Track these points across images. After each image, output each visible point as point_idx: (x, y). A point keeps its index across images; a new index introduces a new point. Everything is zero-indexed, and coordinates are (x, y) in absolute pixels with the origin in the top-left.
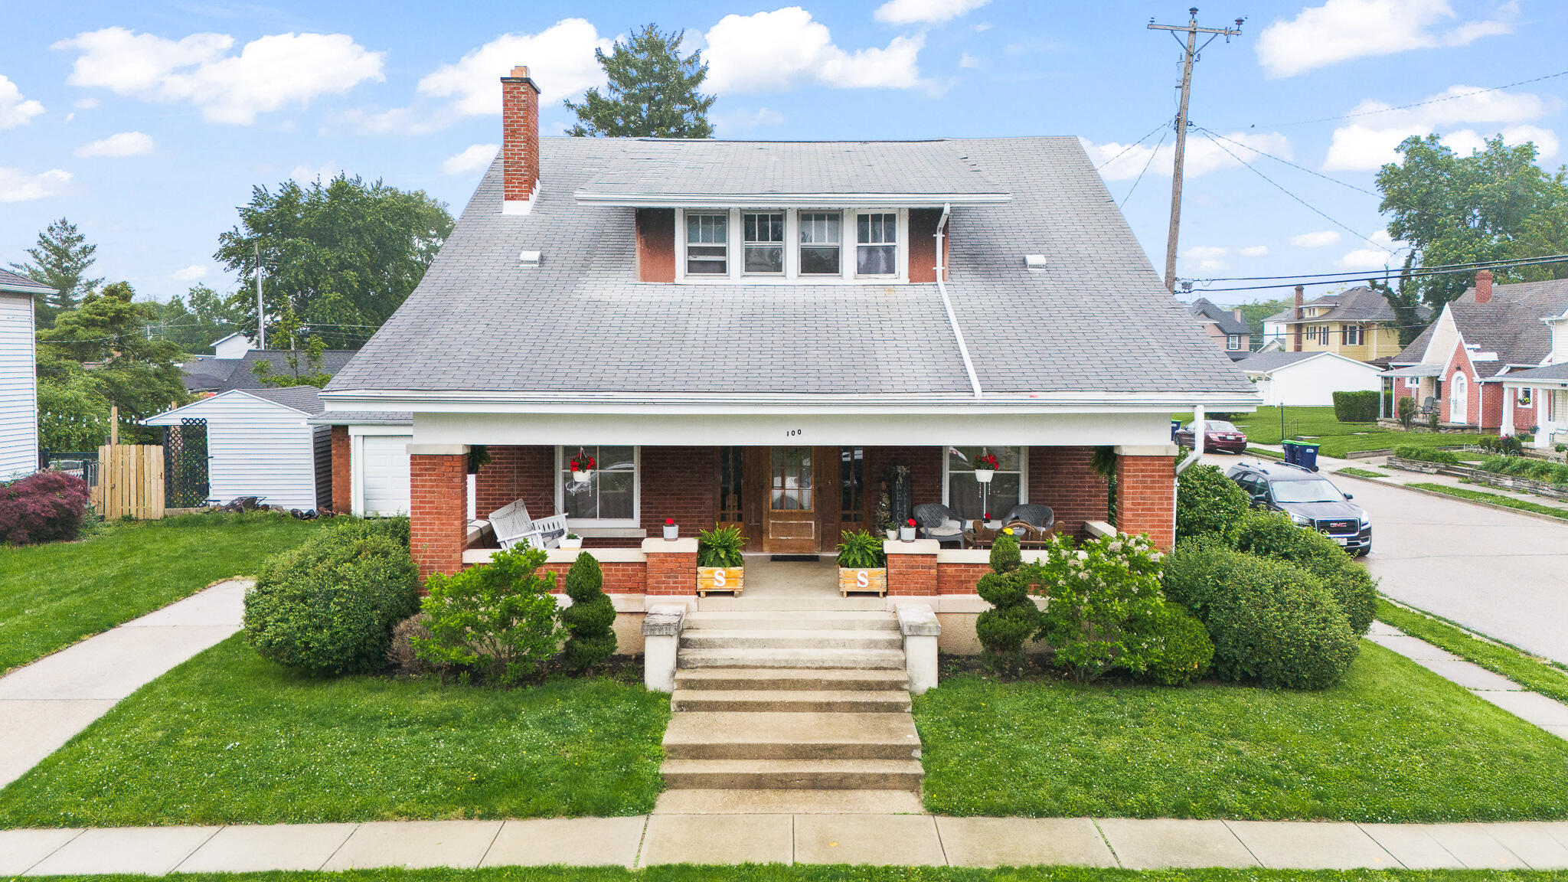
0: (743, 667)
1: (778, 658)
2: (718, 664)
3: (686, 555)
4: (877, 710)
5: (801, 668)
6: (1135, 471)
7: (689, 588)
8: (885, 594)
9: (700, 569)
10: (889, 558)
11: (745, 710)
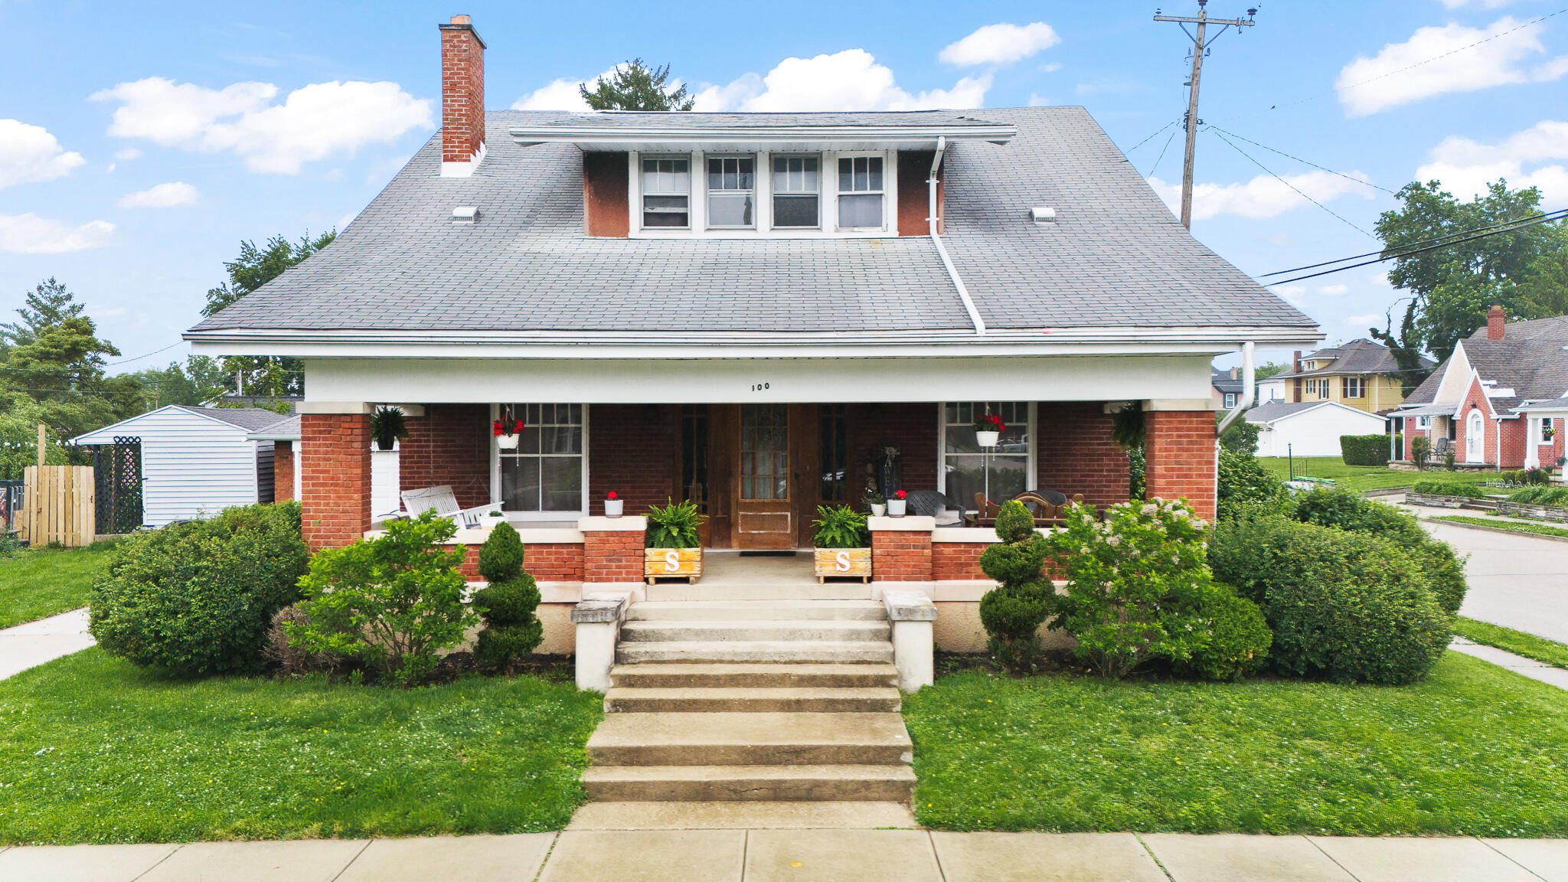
0: (696, 662)
1: (739, 650)
2: (666, 658)
3: (631, 534)
4: (858, 709)
5: (766, 662)
6: (1169, 429)
7: (636, 573)
8: (870, 580)
9: (648, 551)
10: (875, 536)
11: (696, 710)
